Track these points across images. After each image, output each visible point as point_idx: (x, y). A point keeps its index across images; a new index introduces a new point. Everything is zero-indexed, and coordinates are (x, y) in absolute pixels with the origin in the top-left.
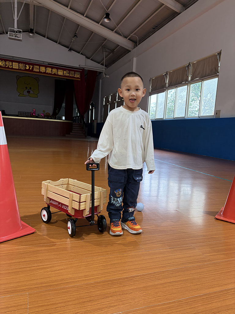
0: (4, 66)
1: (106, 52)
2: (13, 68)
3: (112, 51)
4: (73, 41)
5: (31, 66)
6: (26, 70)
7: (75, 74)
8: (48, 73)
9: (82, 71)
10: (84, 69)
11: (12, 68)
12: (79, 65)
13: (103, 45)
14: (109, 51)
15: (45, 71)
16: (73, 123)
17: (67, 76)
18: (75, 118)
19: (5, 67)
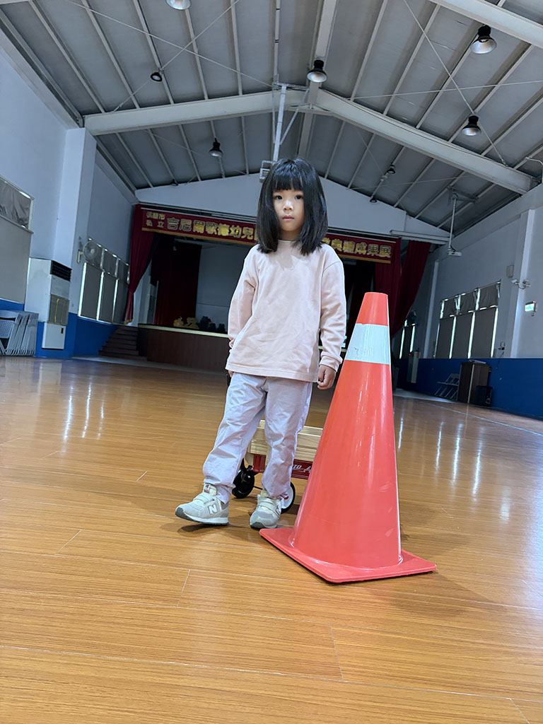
0: (239, 237)
1: (457, 200)
3: (473, 197)
4: (382, 180)
7: (379, 250)
9: (396, 243)
10: (400, 238)
12: (391, 231)
13: (451, 185)
14: (465, 197)
17: (362, 255)
19: (240, 239)
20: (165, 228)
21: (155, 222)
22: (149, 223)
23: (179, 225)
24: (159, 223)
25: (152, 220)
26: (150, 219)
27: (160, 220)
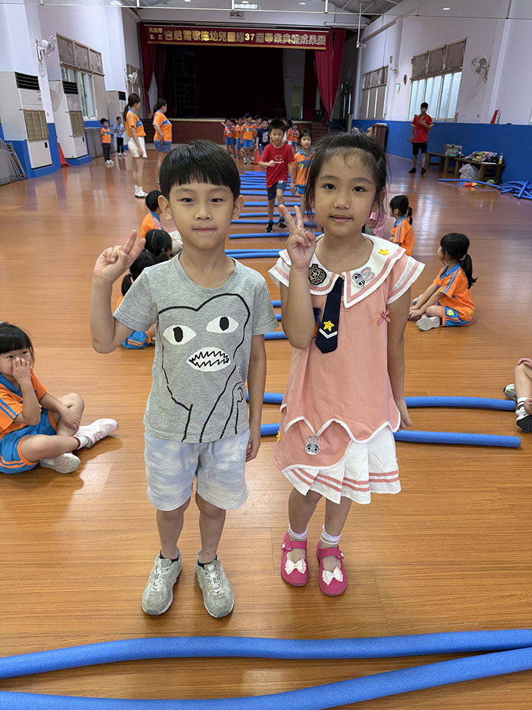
0: (216, 40)
2: (229, 41)
5: (253, 35)
6: (246, 42)
7: (317, 39)
8: (276, 44)
9: (329, 32)
10: (332, 28)
11: (227, 42)
12: (325, 23)
15: (272, 41)
16: (313, 124)
17: (305, 45)
18: (318, 113)
19: (218, 42)
20: (164, 40)
21: (156, 35)
22: (152, 37)
23: (173, 36)
24: (159, 35)
25: (154, 34)
26: (152, 33)
27: (159, 34)
